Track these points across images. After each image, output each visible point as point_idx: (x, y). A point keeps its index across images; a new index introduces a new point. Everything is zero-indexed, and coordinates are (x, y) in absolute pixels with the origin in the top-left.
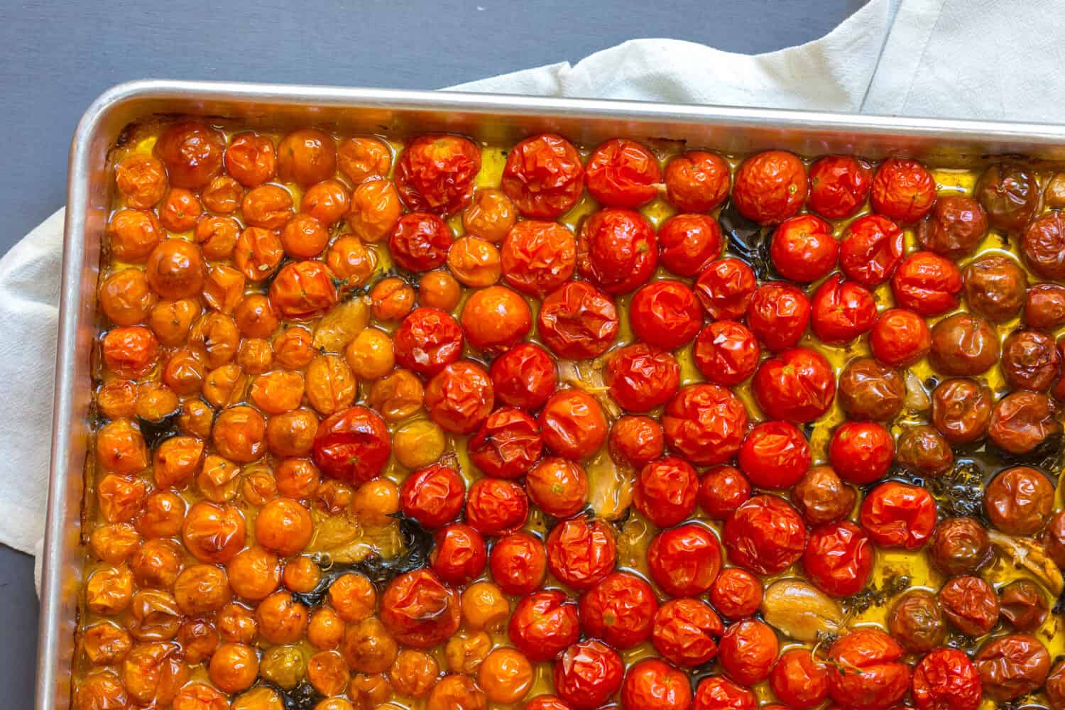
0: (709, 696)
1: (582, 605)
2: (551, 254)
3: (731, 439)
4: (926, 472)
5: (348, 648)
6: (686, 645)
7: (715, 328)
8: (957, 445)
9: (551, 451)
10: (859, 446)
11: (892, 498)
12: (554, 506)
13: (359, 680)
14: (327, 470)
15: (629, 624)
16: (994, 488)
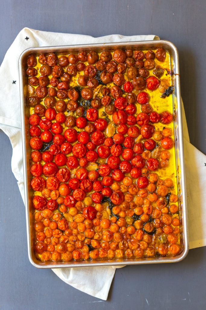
0: (127, 145)
1: (113, 169)
2: (52, 181)
3: (81, 146)
4: (84, 111)
5: (125, 210)
6: (118, 150)
7: (62, 151)
8: (78, 106)
9: (87, 178)
10: (80, 123)
11: (89, 116)
12: (96, 176)
13: (131, 207)
14: (94, 217)
15: (116, 160)
16: (85, 98)
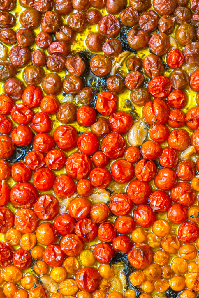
0: (165, 163)
1: (138, 205)
2: (25, 217)
3: (83, 158)
4: (92, 95)
5: (154, 280)
6: (149, 171)
7: (48, 164)
8: (84, 85)
9: (88, 216)
10: (84, 117)
11: (100, 106)
12: (106, 214)
13: (164, 276)
14: (96, 288)
15: (143, 189)
16: (96, 74)
